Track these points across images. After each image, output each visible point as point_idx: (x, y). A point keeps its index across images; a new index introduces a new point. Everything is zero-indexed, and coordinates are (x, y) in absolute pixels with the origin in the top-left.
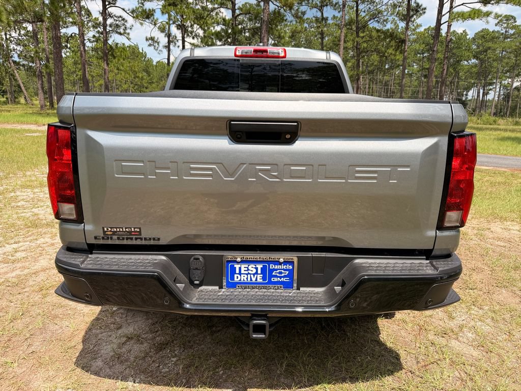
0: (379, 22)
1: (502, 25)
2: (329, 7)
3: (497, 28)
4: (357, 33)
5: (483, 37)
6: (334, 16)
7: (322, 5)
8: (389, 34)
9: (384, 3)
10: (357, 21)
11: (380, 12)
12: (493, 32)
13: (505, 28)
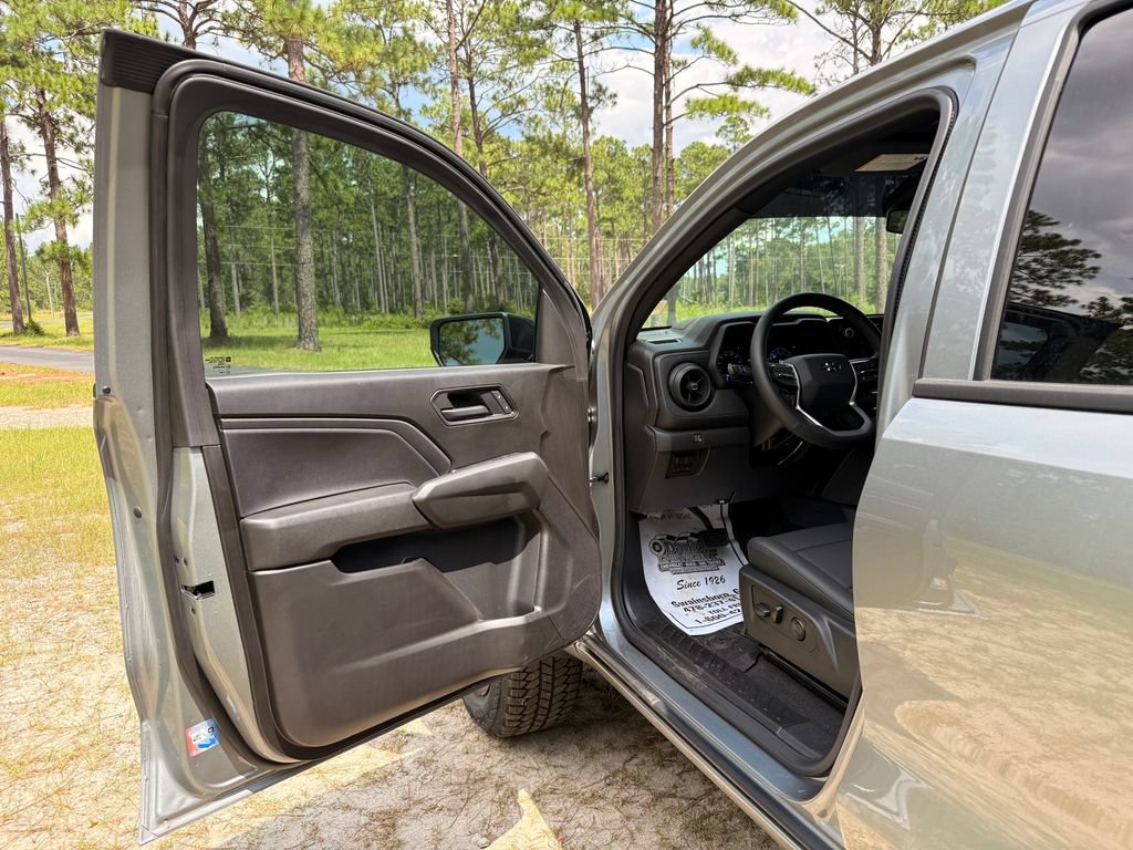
0: (519, 122)
1: (726, 136)
2: (410, 87)
3: (719, 141)
4: (479, 145)
5: (697, 157)
6: (424, 106)
7: (394, 82)
8: (551, 145)
9: (526, 84)
10: (476, 120)
11: (521, 102)
12: (713, 148)
13: (732, 140)
